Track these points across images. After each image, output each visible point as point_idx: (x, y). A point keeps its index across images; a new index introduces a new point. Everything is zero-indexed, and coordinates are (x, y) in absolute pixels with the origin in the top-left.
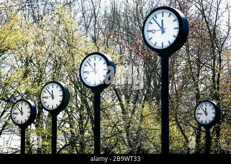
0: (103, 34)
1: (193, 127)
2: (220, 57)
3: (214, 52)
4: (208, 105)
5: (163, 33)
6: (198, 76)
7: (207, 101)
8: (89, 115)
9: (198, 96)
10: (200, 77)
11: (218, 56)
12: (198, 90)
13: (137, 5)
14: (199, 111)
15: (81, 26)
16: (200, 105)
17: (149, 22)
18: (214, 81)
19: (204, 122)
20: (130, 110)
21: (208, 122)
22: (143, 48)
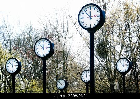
0: (14, 49)
1: (55, 90)
2: (67, 59)
3: (64, 57)
4: (62, 81)
5: (90, 19)
6: (57, 68)
7: (61, 79)
8: (8, 85)
9: (57, 77)
10: (58, 68)
11: (66, 59)
12: (57, 74)
13: (29, 36)
14: (58, 83)
15: (3, 45)
16: (59, 81)
17: (82, 13)
18: (64, 70)
19: (60, 88)
20: (27, 83)
21: (62, 88)
22: (32, 55)
